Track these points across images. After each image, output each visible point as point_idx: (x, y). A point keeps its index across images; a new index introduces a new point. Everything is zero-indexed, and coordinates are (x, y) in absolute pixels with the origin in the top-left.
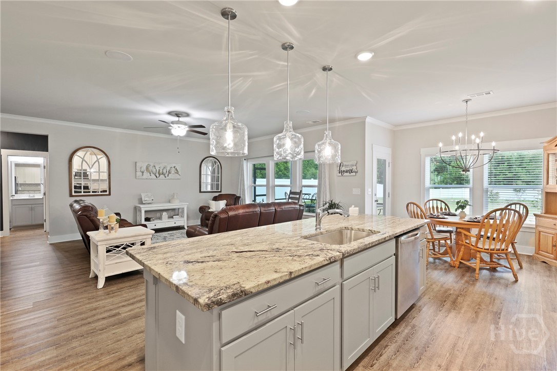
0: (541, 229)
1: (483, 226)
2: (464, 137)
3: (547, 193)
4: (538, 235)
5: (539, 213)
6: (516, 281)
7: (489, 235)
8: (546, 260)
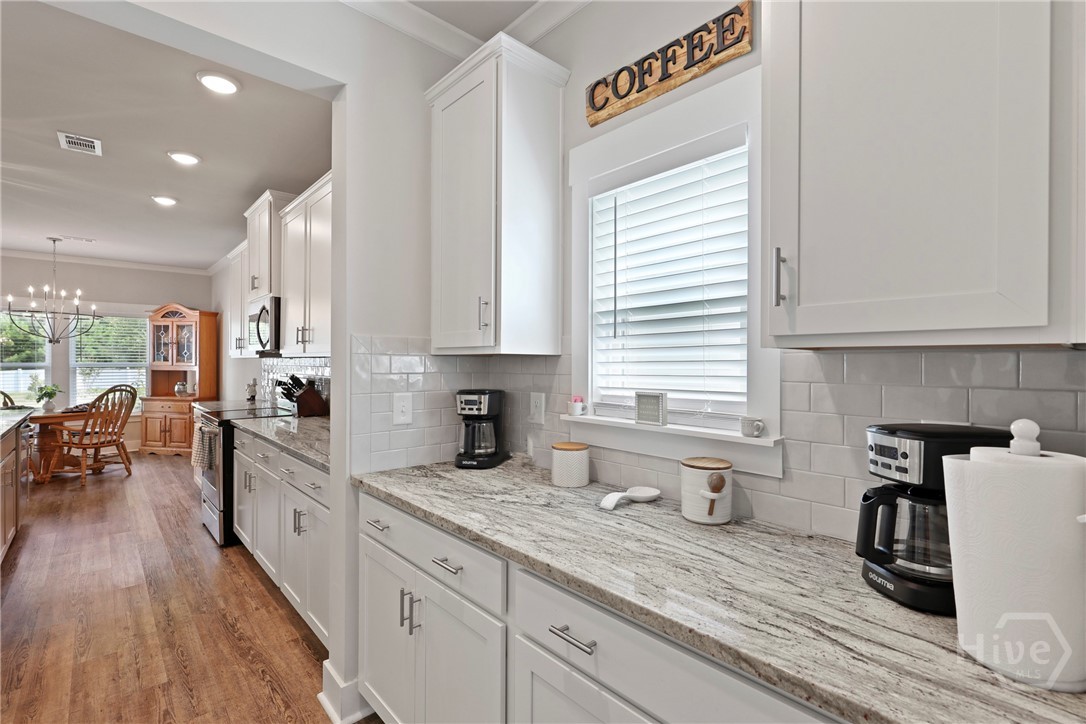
0: (148, 415)
1: (91, 415)
2: (51, 293)
3: (153, 372)
4: (144, 423)
5: (145, 396)
6: (130, 474)
7: (97, 430)
8: (154, 450)
